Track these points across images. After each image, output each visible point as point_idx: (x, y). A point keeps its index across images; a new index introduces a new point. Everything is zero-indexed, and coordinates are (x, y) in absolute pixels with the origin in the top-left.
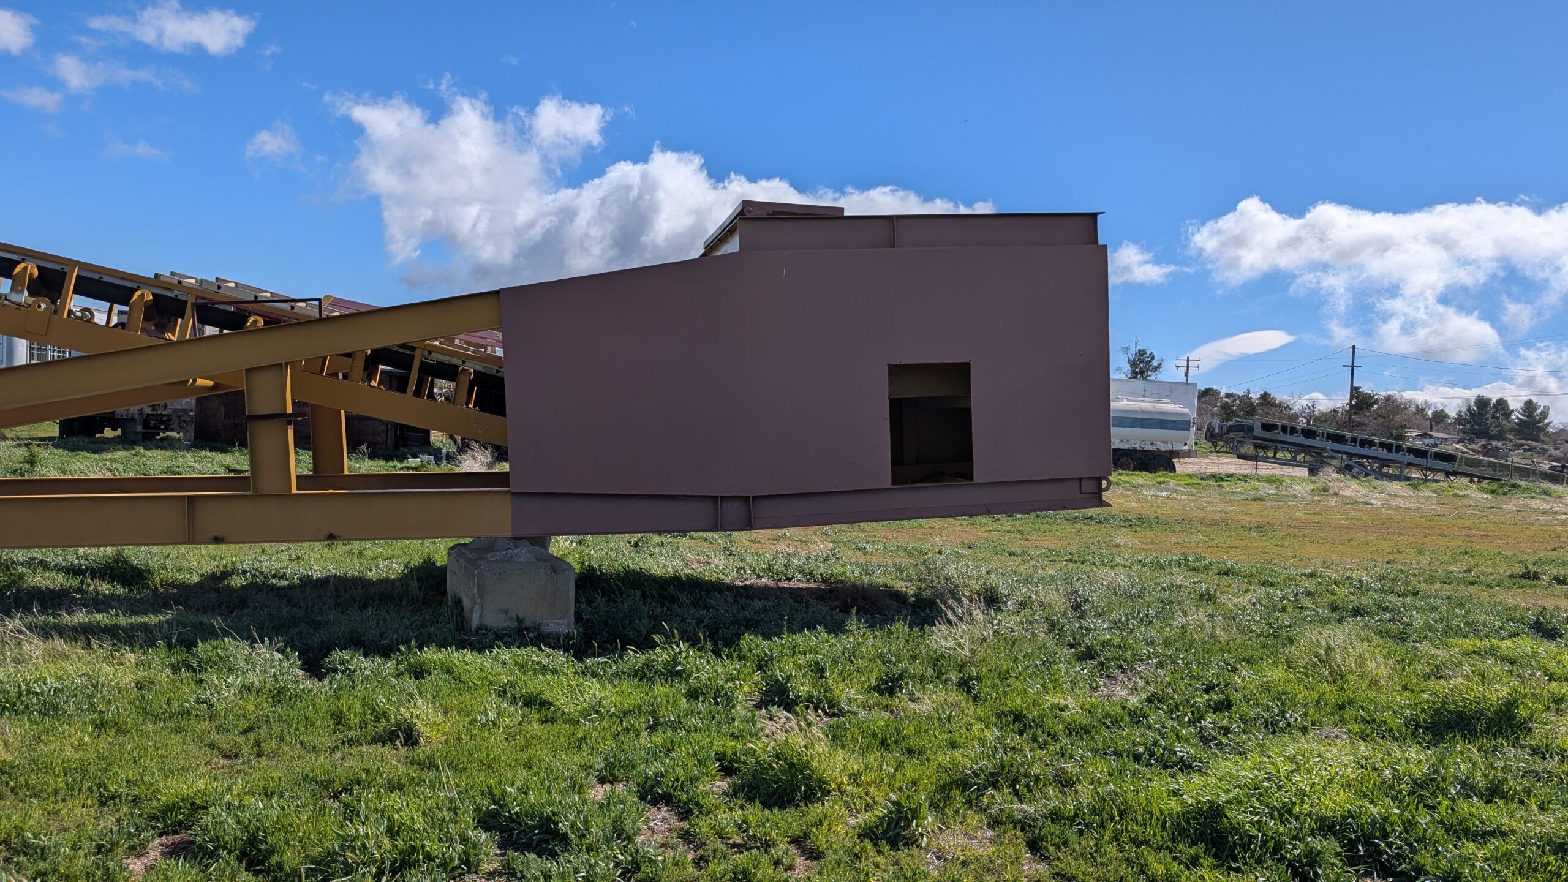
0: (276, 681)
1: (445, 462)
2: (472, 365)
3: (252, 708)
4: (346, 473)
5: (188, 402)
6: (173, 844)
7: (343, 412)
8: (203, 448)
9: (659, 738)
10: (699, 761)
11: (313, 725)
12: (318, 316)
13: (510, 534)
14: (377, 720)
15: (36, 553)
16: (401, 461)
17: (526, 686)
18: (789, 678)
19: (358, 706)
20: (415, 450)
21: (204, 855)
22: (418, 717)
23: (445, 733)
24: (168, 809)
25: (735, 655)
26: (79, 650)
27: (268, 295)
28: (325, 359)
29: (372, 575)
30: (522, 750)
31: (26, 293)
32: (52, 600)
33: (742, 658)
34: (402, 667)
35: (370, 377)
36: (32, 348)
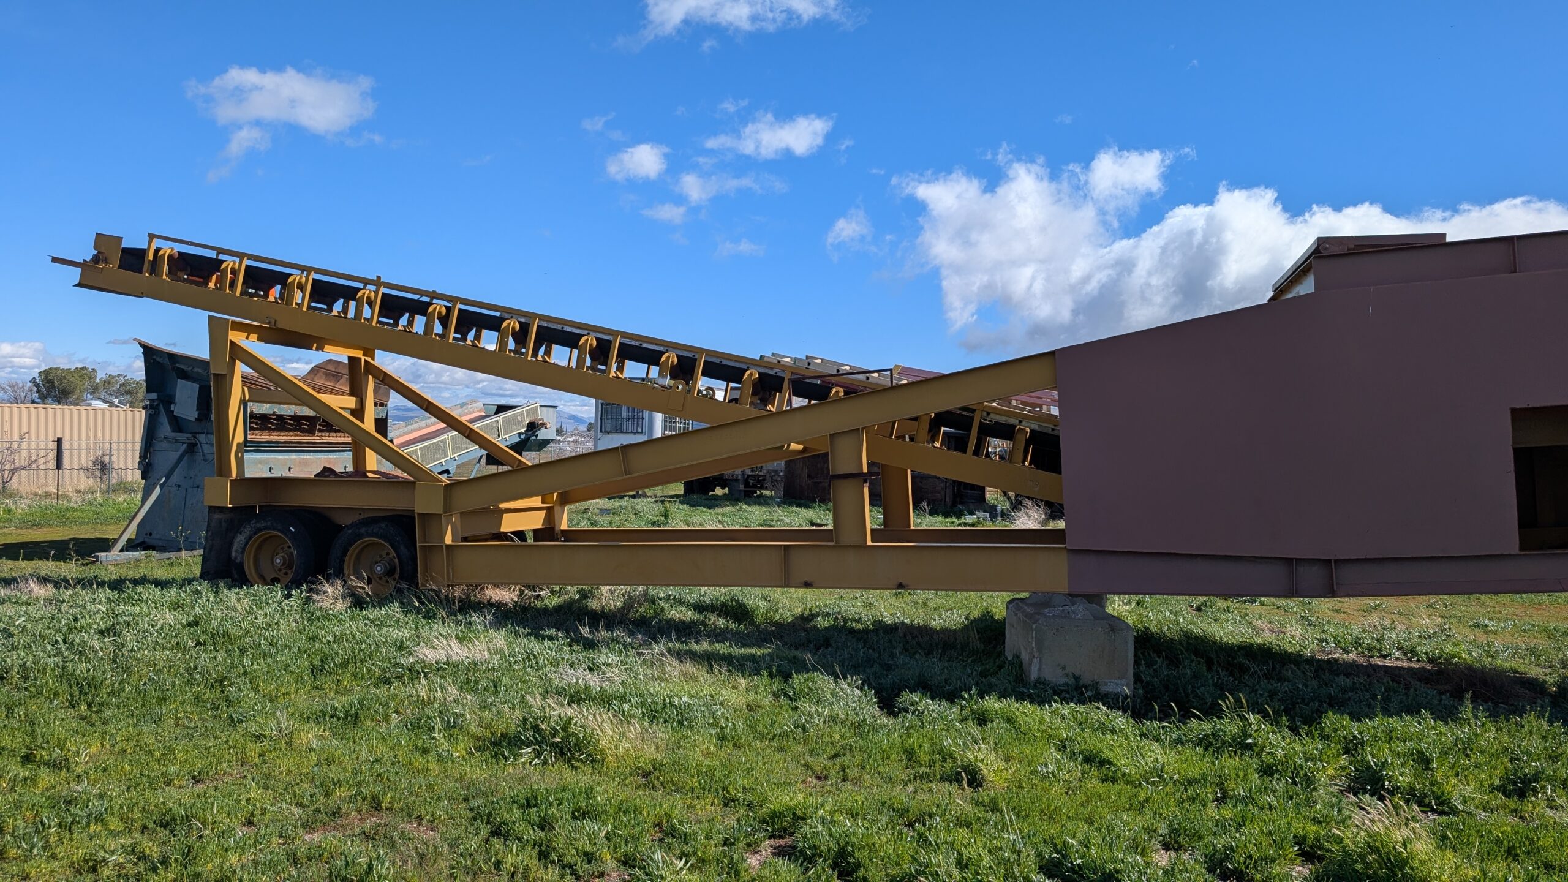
0: (857, 715)
1: (999, 519)
2: (1028, 425)
3: (838, 737)
4: (912, 527)
5: (779, 465)
6: (779, 846)
7: (909, 471)
8: (790, 504)
9: (1228, 812)
10: (1274, 841)
11: (888, 758)
12: (889, 384)
13: (1067, 591)
14: (944, 760)
15: (671, 591)
16: (959, 517)
17: (1086, 743)
18: (1384, 765)
19: (927, 746)
20: (972, 507)
21: (805, 860)
22: (982, 761)
23: (1007, 780)
24: (775, 816)
25: (1316, 734)
26: (704, 673)
27: (848, 368)
28: (894, 423)
29: (936, 624)
30: (1082, 805)
31: (669, 377)
32: (685, 630)
33: (1324, 737)
34: (966, 713)
35: (933, 439)
36: (666, 422)
